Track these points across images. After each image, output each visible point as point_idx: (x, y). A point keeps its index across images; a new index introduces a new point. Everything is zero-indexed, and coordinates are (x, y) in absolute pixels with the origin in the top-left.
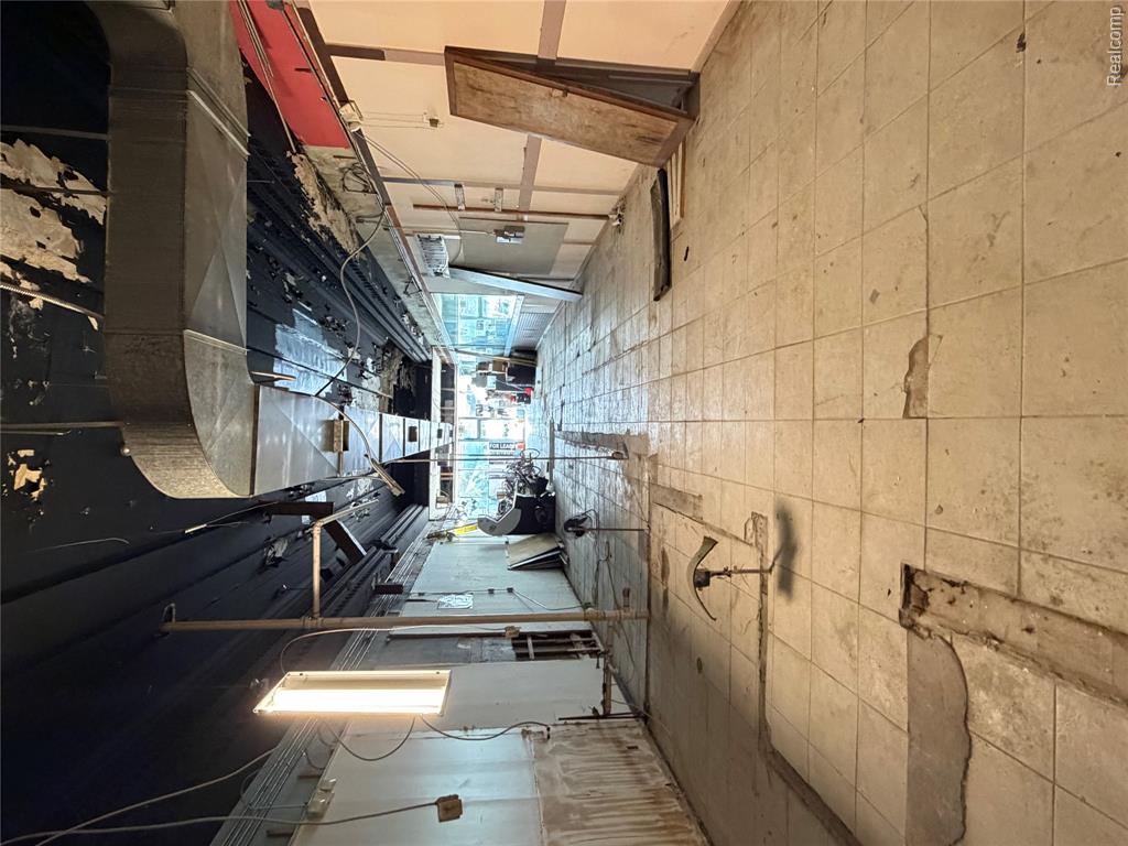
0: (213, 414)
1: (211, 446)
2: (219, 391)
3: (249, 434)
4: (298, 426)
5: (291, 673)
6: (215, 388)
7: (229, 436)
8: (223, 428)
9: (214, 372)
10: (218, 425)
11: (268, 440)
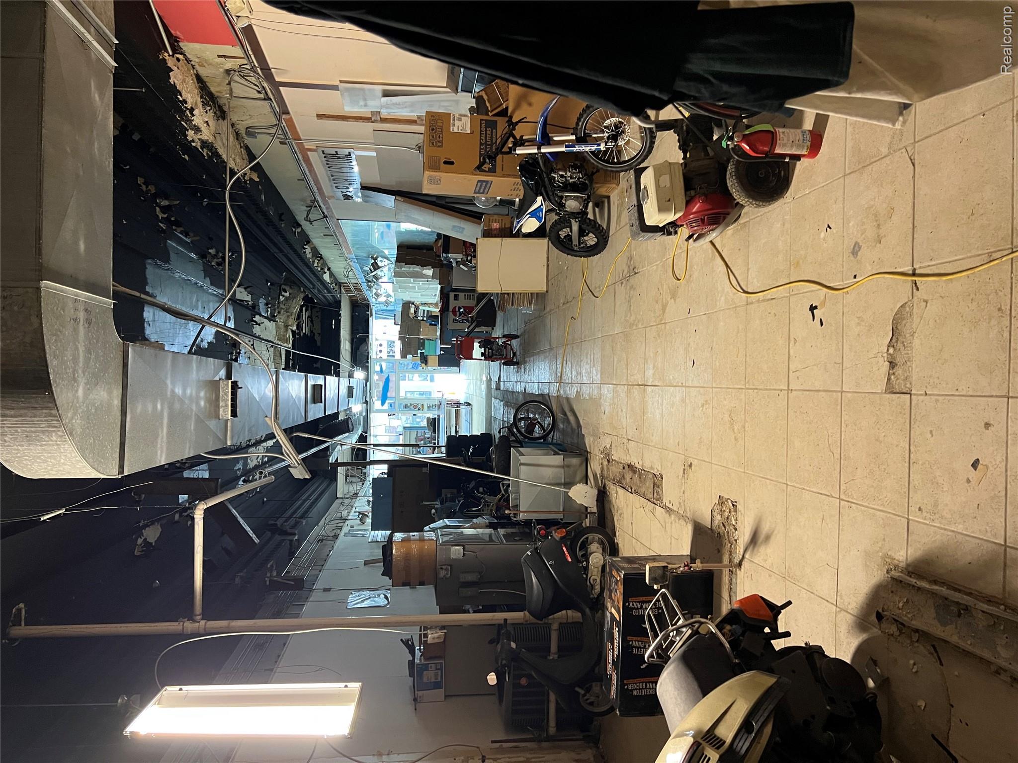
0: (75, 380)
1: (72, 418)
2: (81, 349)
3: (117, 402)
4: (176, 390)
5: (169, 688)
6: (77, 349)
7: (94, 405)
8: (86, 395)
9: (76, 330)
10: (80, 392)
11: (139, 408)
